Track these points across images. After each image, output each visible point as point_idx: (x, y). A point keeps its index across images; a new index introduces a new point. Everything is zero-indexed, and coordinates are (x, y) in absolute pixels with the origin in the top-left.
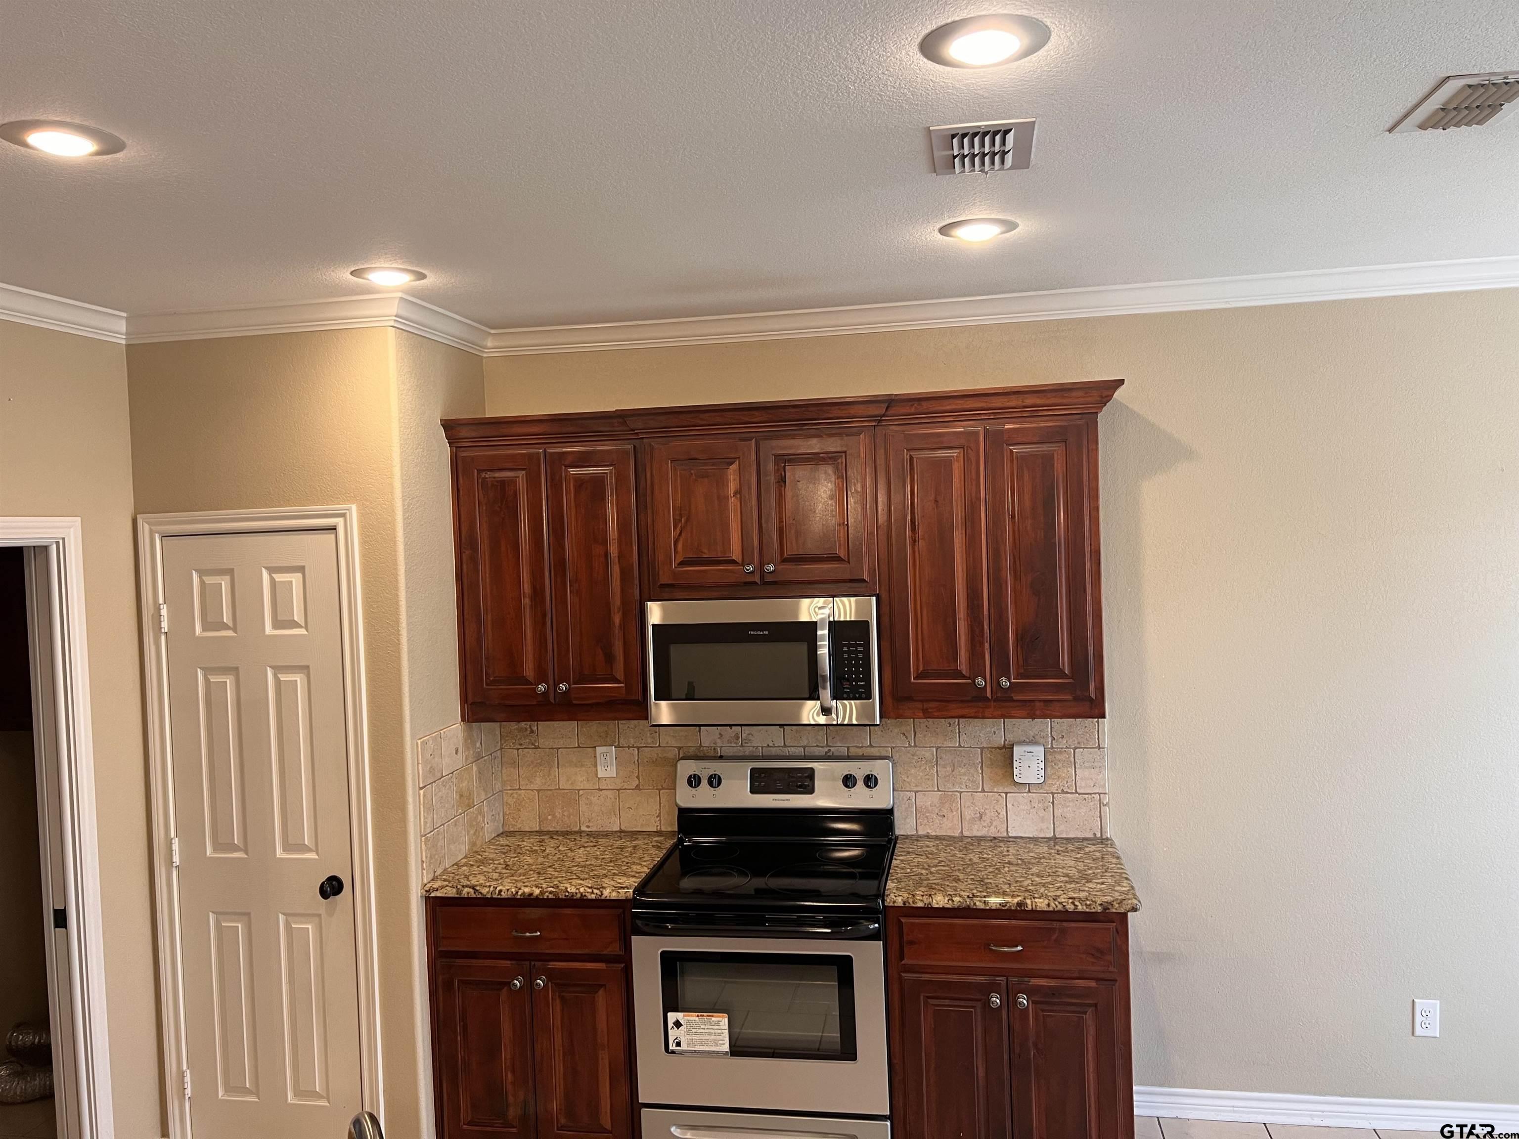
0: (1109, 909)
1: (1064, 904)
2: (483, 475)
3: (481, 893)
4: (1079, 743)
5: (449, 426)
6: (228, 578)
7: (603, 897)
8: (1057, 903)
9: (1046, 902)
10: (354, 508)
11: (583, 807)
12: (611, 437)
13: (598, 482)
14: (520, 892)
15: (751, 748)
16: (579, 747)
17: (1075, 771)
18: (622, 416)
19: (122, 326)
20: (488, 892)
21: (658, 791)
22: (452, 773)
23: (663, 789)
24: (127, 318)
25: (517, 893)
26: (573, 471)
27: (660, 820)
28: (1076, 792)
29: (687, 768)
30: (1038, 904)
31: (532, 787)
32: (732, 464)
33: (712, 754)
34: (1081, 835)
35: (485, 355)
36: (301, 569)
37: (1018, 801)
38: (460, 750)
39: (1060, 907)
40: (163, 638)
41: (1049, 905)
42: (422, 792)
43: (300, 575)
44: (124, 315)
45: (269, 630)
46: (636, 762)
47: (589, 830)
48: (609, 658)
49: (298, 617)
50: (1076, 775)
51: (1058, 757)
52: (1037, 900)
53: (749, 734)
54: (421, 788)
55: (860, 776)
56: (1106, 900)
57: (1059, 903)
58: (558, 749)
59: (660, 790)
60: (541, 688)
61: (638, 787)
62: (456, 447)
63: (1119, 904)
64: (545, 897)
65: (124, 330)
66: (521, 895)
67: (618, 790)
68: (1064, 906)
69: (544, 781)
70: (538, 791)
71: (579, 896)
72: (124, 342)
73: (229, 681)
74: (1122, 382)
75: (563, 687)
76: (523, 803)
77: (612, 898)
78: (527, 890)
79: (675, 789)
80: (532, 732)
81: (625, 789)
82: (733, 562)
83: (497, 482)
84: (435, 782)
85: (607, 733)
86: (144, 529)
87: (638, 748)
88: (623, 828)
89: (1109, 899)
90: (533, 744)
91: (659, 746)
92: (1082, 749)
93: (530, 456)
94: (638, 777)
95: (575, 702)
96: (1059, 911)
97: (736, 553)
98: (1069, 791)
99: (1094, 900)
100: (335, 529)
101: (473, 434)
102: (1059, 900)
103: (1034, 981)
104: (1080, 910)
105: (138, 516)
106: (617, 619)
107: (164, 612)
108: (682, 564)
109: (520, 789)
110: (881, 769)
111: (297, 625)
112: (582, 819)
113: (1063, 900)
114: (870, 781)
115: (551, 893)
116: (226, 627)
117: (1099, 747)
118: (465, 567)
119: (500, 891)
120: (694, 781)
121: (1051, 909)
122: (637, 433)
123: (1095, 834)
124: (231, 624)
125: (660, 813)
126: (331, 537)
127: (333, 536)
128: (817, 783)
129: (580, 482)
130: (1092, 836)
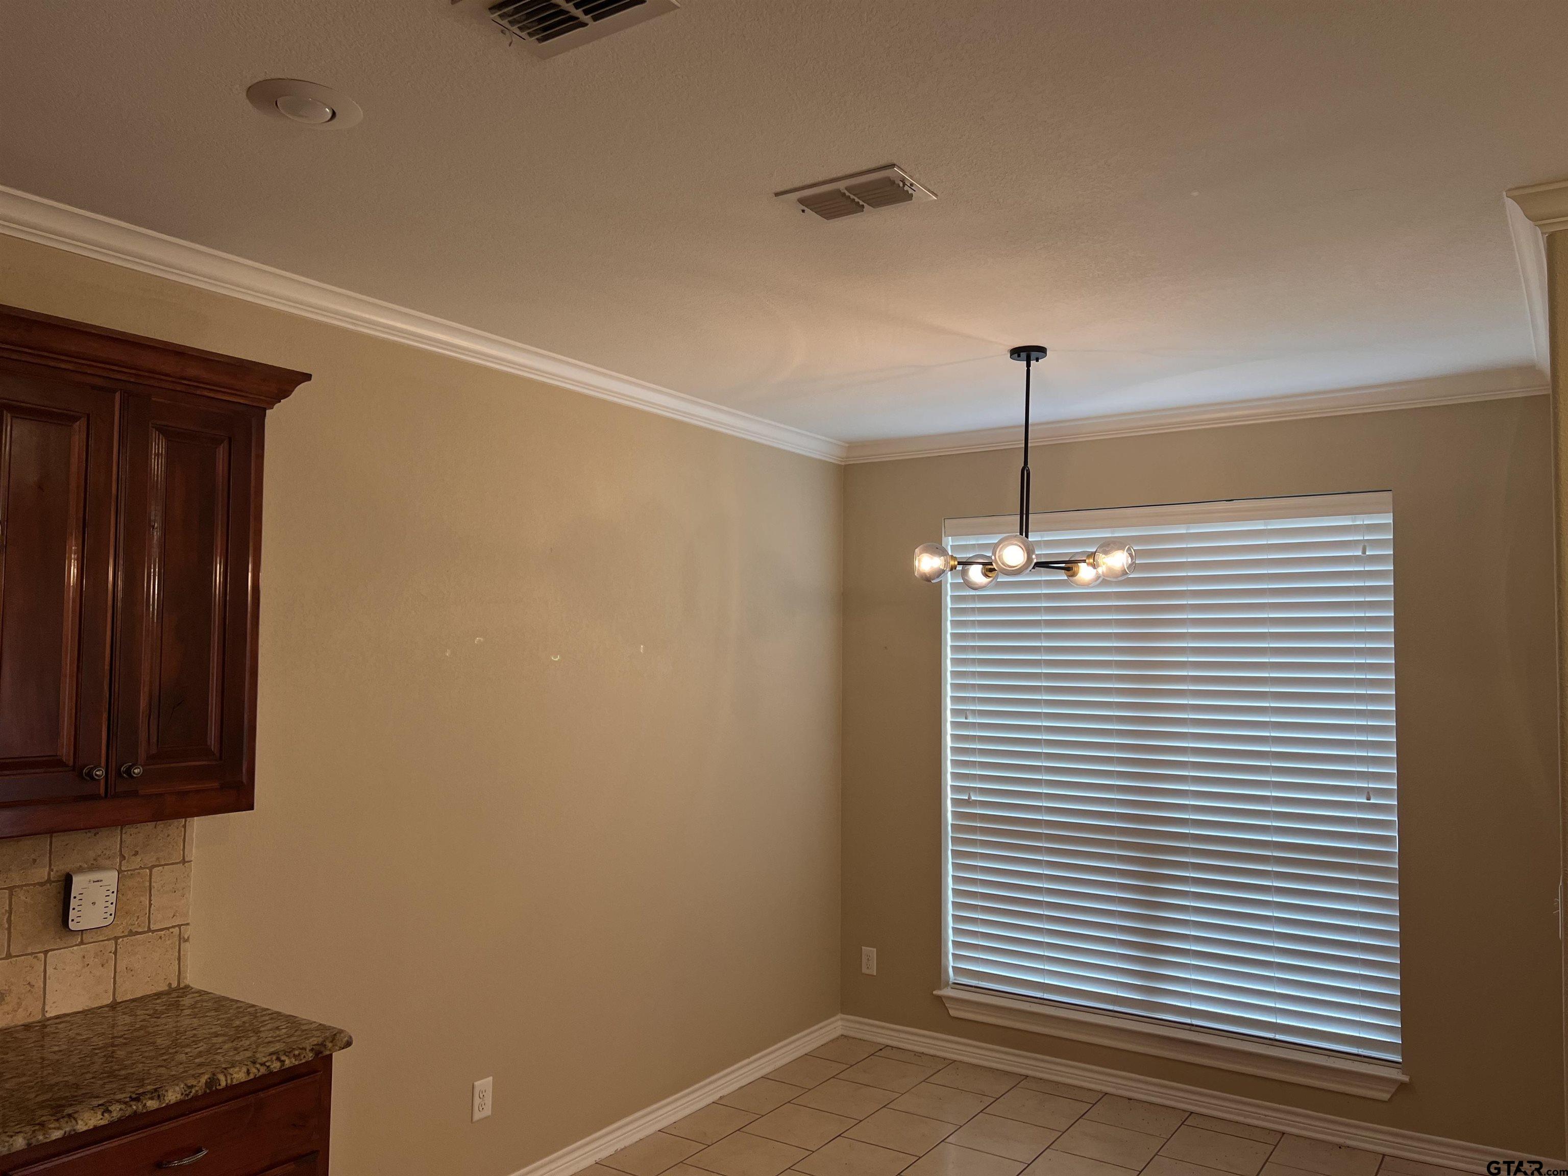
0: (321, 1052)
1: (267, 1064)
4: (158, 859)
8: (258, 1066)
9: (244, 1069)
17: (150, 900)
28: (149, 930)
30: (235, 1075)
34: (152, 990)
37: (64, 961)
39: (263, 1070)
41: (248, 1072)
50: (150, 905)
51: (133, 883)
52: (231, 1071)
56: (316, 1043)
57: (262, 1064)
63: (332, 1042)
68: (268, 1067)
74: (307, 377)
92: (160, 868)
96: (263, 1076)
98: (140, 930)
102: (259, 1061)
113: (264, 1060)
117: (184, 862)
121: (252, 1076)
123: (170, 984)
130: (167, 988)
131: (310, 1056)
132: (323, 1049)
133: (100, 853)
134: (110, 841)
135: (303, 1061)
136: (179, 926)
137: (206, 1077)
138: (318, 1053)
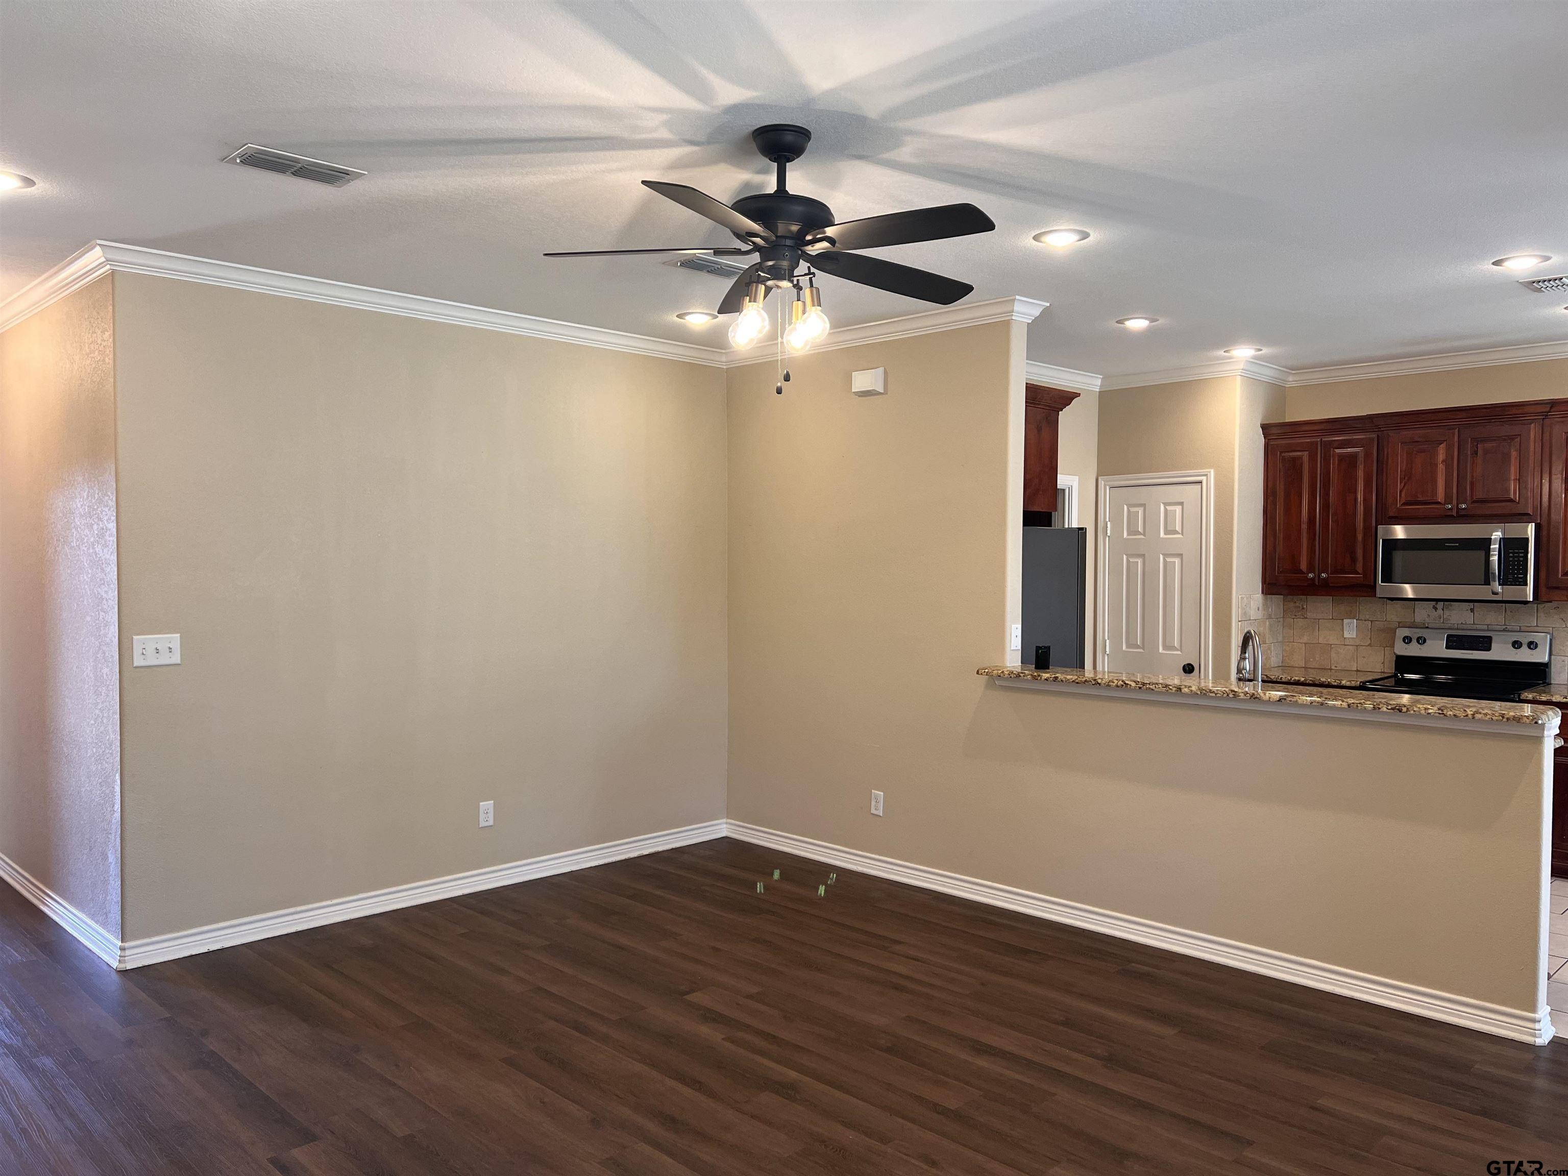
2: (1283, 455)
5: (1265, 427)
6: (1142, 508)
10: (1212, 471)
11: (1333, 655)
12: (1363, 431)
13: (1353, 457)
15: (1450, 624)
16: (1332, 619)
18: (1371, 418)
19: (1099, 382)
21: (1383, 648)
22: (1255, 620)
23: (1387, 647)
24: (1102, 378)
26: (1338, 451)
27: (1384, 666)
29: (1403, 633)
31: (1301, 641)
32: (1442, 444)
33: (1422, 626)
35: (1287, 386)
36: (1182, 504)
38: (1260, 609)
40: (1107, 538)
42: (1240, 623)
43: (1181, 507)
44: (1101, 377)
45: (1162, 535)
46: (1370, 630)
47: (1337, 668)
48: (1354, 560)
49: (1178, 528)
53: (1448, 616)
55: (1525, 642)
58: (1319, 619)
59: (1384, 647)
60: (1311, 575)
61: (1370, 645)
62: (1268, 439)
67: (1357, 646)
69: (1309, 638)
70: (1305, 644)
72: (1098, 390)
73: (1140, 561)
75: (1324, 575)
76: (1295, 650)
79: (1395, 645)
80: (1303, 608)
81: (1362, 646)
82: (1439, 503)
83: (1291, 458)
84: (1246, 621)
85: (1351, 611)
86: (1102, 483)
87: (1372, 621)
88: (1358, 669)
90: (1303, 616)
91: (1386, 620)
93: (1312, 443)
94: (1370, 639)
95: (1331, 585)
97: (1441, 498)
100: (1201, 482)
101: (1279, 432)
105: (1099, 477)
106: (1360, 537)
107: (1109, 525)
108: (1404, 504)
109: (1293, 642)
110: (1542, 638)
111: (1177, 533)
112: (1332, 662)
114: (1532, 645)
116: (1140, 534)
118: (1269, 506)
120: (1407, 640)
122: (1380, 428)
124: (1142, 532)
125: (1384, 661)
127: (1200, 486)
128: (1493, 646)
129: (1342, 457)
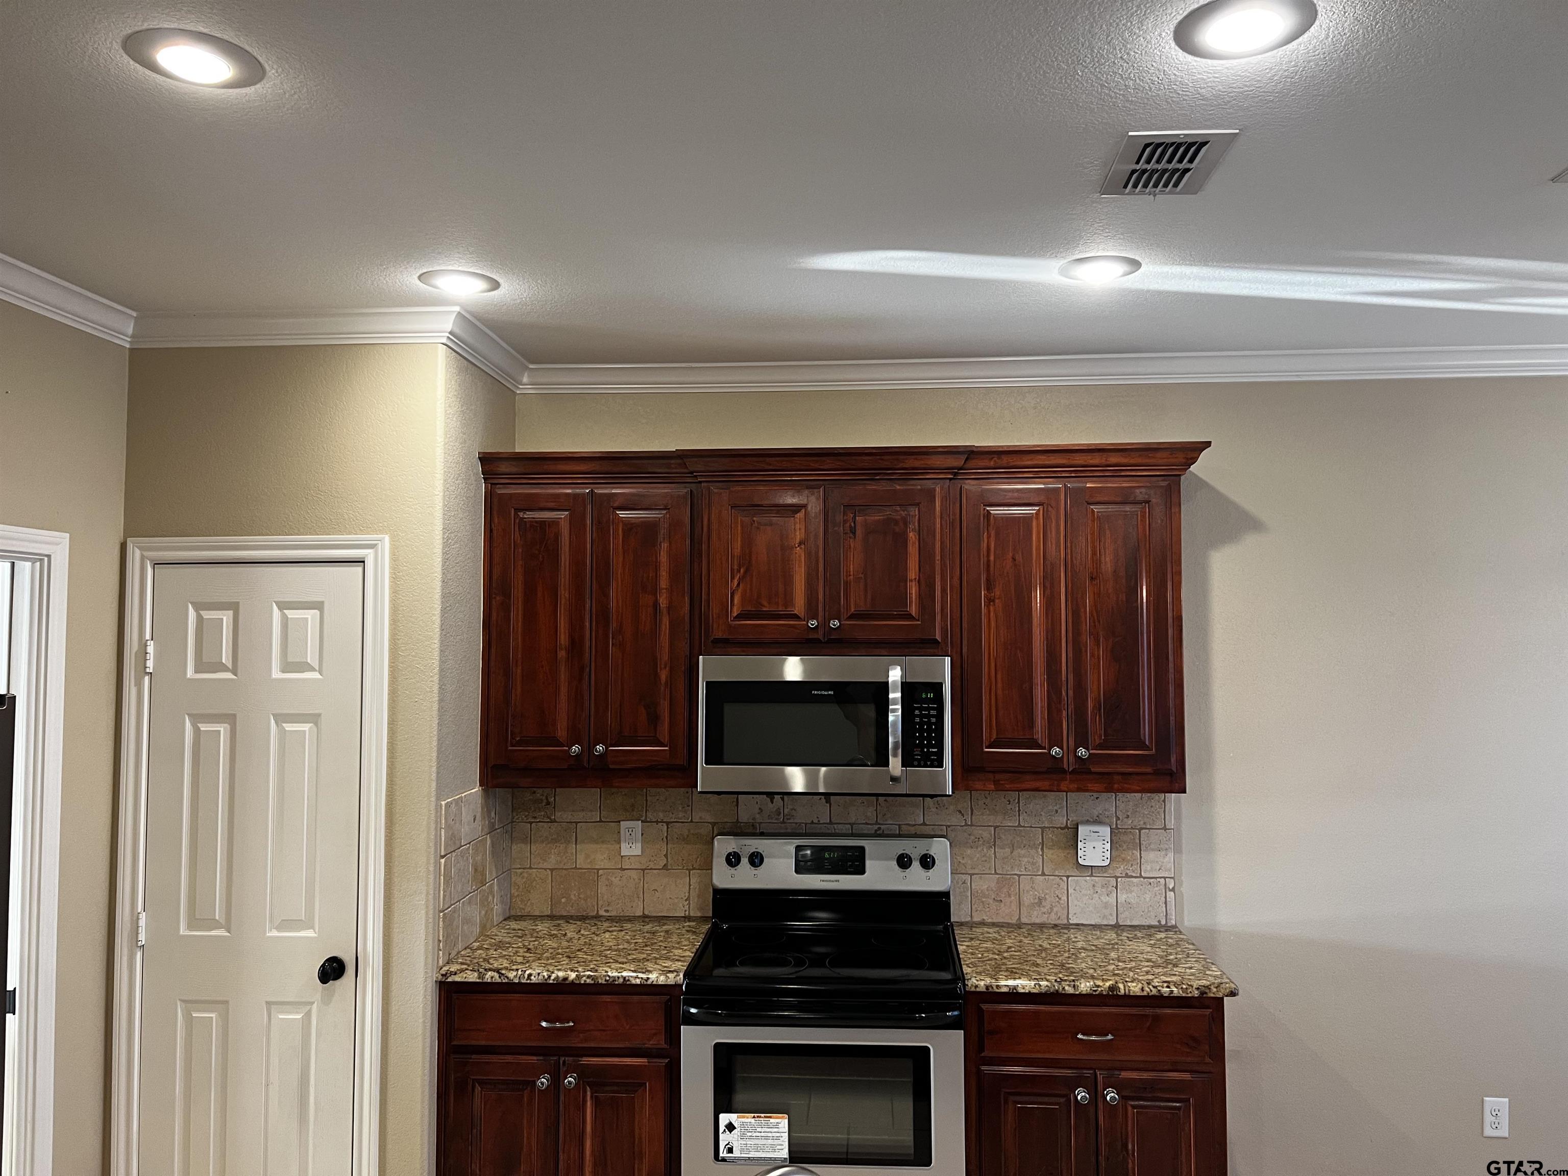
0: (1206, 993)
1: (1159, 988)
2: (521, 514)
3: (508, 978)
4: (1145, 823)
5: (487, 460)
6: (231, 613)
7: (649, 982)
8: (1151, 987)
9: (1140, 986)
10: (387, 539)
11: (602, 889)
12: (667, 480)
13: (650, 528)
14: (553, 976)
15: (794, 825)
16: (601, 821)
17: (1140, 854)
18: (682, 456)
19: (129, 326)
20: (515, 976)
21: (688, 872)
22: (469, 843)
23: (694, 869)
24: (136, 317)
25: (549, 977)
26: (622, 514)
27: (689, 904)
28: (1141, 876)
29: (724, 845)
30: (1132, 988)
31: (546, 865)
32: (799, 511)
33: (750, 830)
34: (1145, 922)
35: (518, 392)
36: (318, 606)
37: (1080, 885)
38: (477, 818)
39: (1154, 992)
40: (147, 679)
41: (1142, 990)
42: (443, 861)
43: (317, 612)
44: (135, 314)
45: (276, 673)
46: (665, 839)
47: (608, 914)
48: (654, 719)
49: (312, 658)
50: (1141, 857)
51: (1124, 838)
52: (1129, 984)
53: (792, 810)
54: (443, 857)
55: (915, 855)
56: (1203, 984)
57: (1154, 987)
58: (577, 823)
59: (689, 870)
60: (575, 749)
61: (665, 867)
62: (492, 484)
63: (1216, 988)
64: (583, 982)
65: (130, 331)
66: (553, 980)
67: (643, 870)
68: (1159, 990)
69: (559, 858)
70: (552, 870)
71: (621, 980)
72: (128, 346)
73: (223, 729)
74: (1208, 444)
75: (600, 748)
76: (534, 884)
77: (660, 983)
78: (561, 974)
79: (711, 869)
80: (548, 803)
81: (651, 869)
82: (796, 617)
83: (536, 522)
84: (454, 851)
85: (633, 806)
86: (135, 555)
87: (668, 823)
88: (646, 913)
89: (1204, 982)
90: (548, 817)
91: (692, 821)
92: (1147, 831)
93: (575, 496)
94: (666, 856)
95: (611, 766)
96: (1153, 996)
97: (799, 605)
98: (1134, 875)
99: (1189, 983)
100: (364, 562)
101: (514, 470)
102: (1153, 984)
103: (1125, 1074)
104: (1175, 995)
105: (128, 539)
106: (664, 675)
107: (150, 649)
108: (738, 617)
109: (531, 868)
110: (940, 848)
111: (309, 668)
112: (600, 903)
113: (1157, 984)
114: (927, 862)
115: (589, 977)
116: (224, 669)
117: (1165, 829)
118: (494, 614)
119: (530, 975)
120: (733, 860)
121: (1145, 993)
122: (696, 476)
123: (1159, 921)
124: (230, 666)
125: (689, 897)
126: (359, 569)
127: (360, 569)
128: (868, 863)
129: (630, 526)
130: (1158, 924)
131: (1196, 993)
132: (1207, 991)
133: (1101, 812)
134: (1109, 804)
135: (1190, 995)
136: (1165, 878)
137: (1111, 982)
138: (1203, 993)
